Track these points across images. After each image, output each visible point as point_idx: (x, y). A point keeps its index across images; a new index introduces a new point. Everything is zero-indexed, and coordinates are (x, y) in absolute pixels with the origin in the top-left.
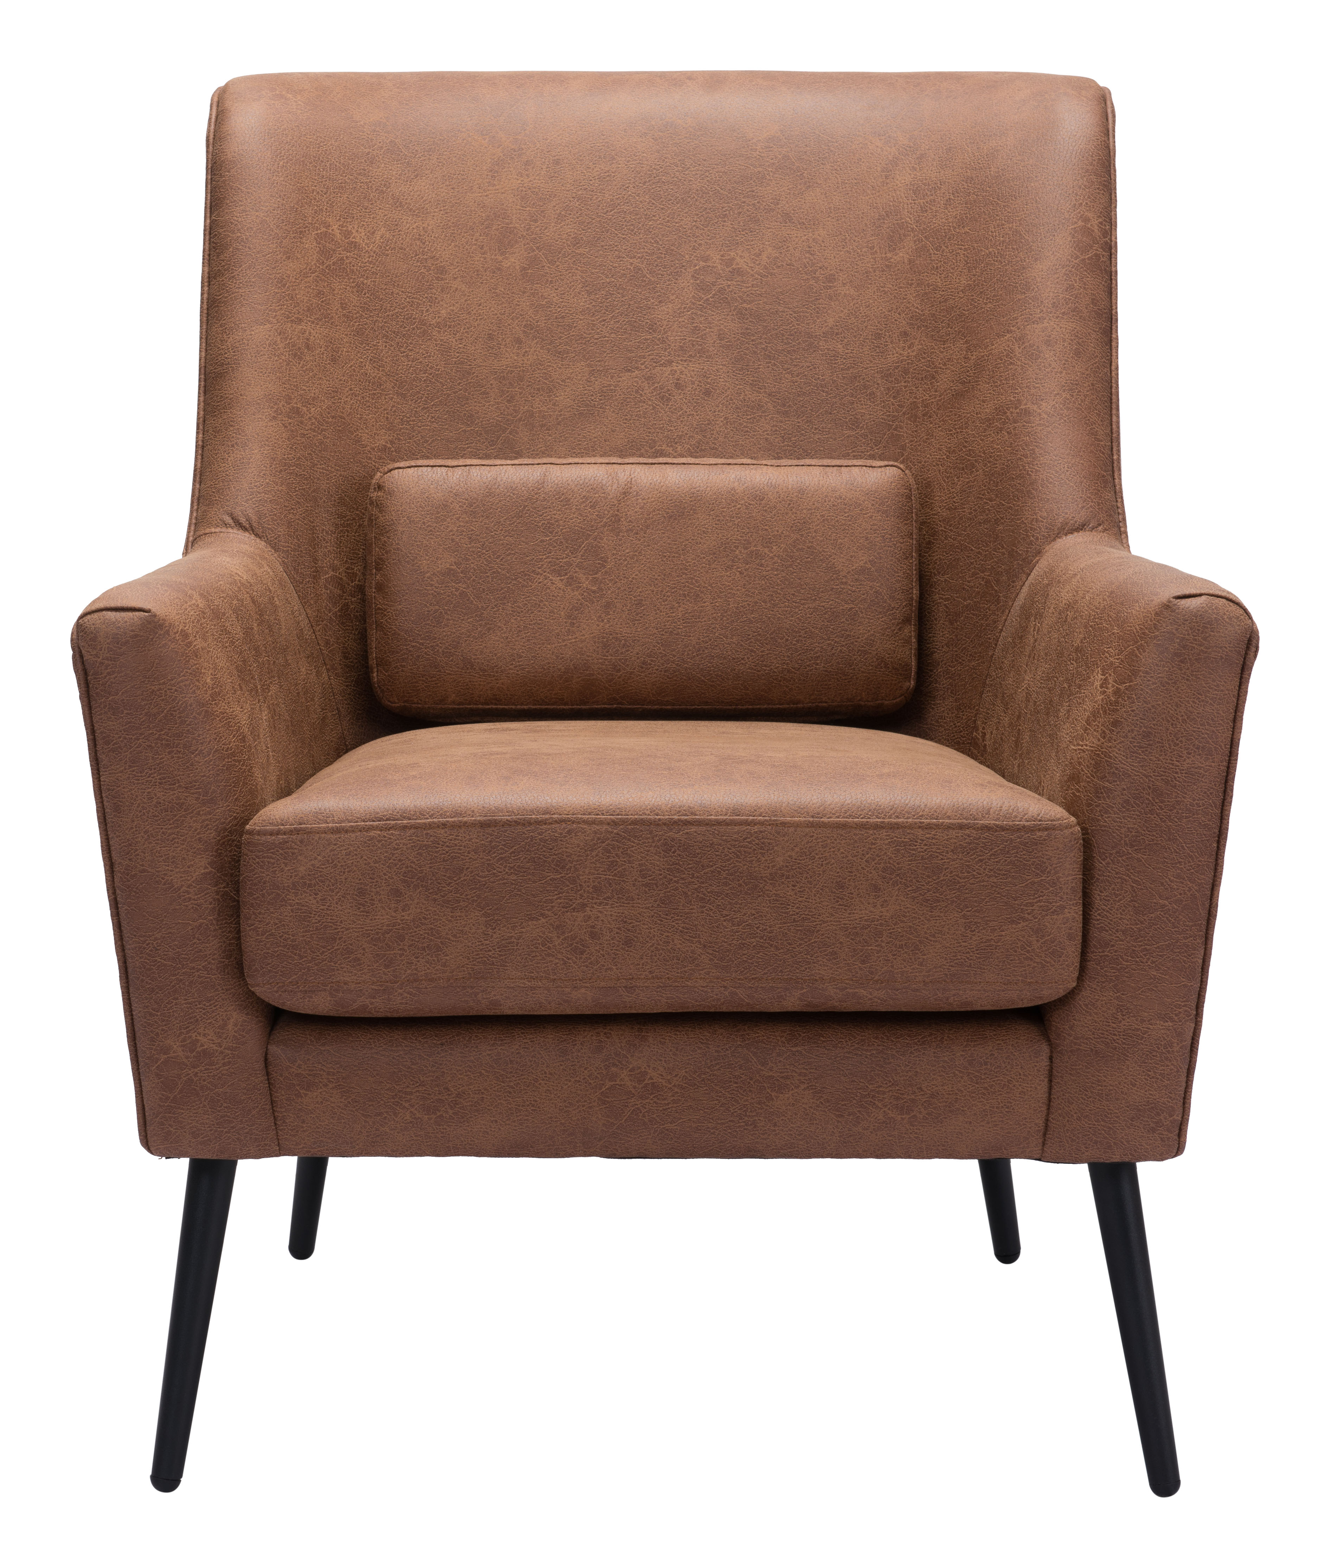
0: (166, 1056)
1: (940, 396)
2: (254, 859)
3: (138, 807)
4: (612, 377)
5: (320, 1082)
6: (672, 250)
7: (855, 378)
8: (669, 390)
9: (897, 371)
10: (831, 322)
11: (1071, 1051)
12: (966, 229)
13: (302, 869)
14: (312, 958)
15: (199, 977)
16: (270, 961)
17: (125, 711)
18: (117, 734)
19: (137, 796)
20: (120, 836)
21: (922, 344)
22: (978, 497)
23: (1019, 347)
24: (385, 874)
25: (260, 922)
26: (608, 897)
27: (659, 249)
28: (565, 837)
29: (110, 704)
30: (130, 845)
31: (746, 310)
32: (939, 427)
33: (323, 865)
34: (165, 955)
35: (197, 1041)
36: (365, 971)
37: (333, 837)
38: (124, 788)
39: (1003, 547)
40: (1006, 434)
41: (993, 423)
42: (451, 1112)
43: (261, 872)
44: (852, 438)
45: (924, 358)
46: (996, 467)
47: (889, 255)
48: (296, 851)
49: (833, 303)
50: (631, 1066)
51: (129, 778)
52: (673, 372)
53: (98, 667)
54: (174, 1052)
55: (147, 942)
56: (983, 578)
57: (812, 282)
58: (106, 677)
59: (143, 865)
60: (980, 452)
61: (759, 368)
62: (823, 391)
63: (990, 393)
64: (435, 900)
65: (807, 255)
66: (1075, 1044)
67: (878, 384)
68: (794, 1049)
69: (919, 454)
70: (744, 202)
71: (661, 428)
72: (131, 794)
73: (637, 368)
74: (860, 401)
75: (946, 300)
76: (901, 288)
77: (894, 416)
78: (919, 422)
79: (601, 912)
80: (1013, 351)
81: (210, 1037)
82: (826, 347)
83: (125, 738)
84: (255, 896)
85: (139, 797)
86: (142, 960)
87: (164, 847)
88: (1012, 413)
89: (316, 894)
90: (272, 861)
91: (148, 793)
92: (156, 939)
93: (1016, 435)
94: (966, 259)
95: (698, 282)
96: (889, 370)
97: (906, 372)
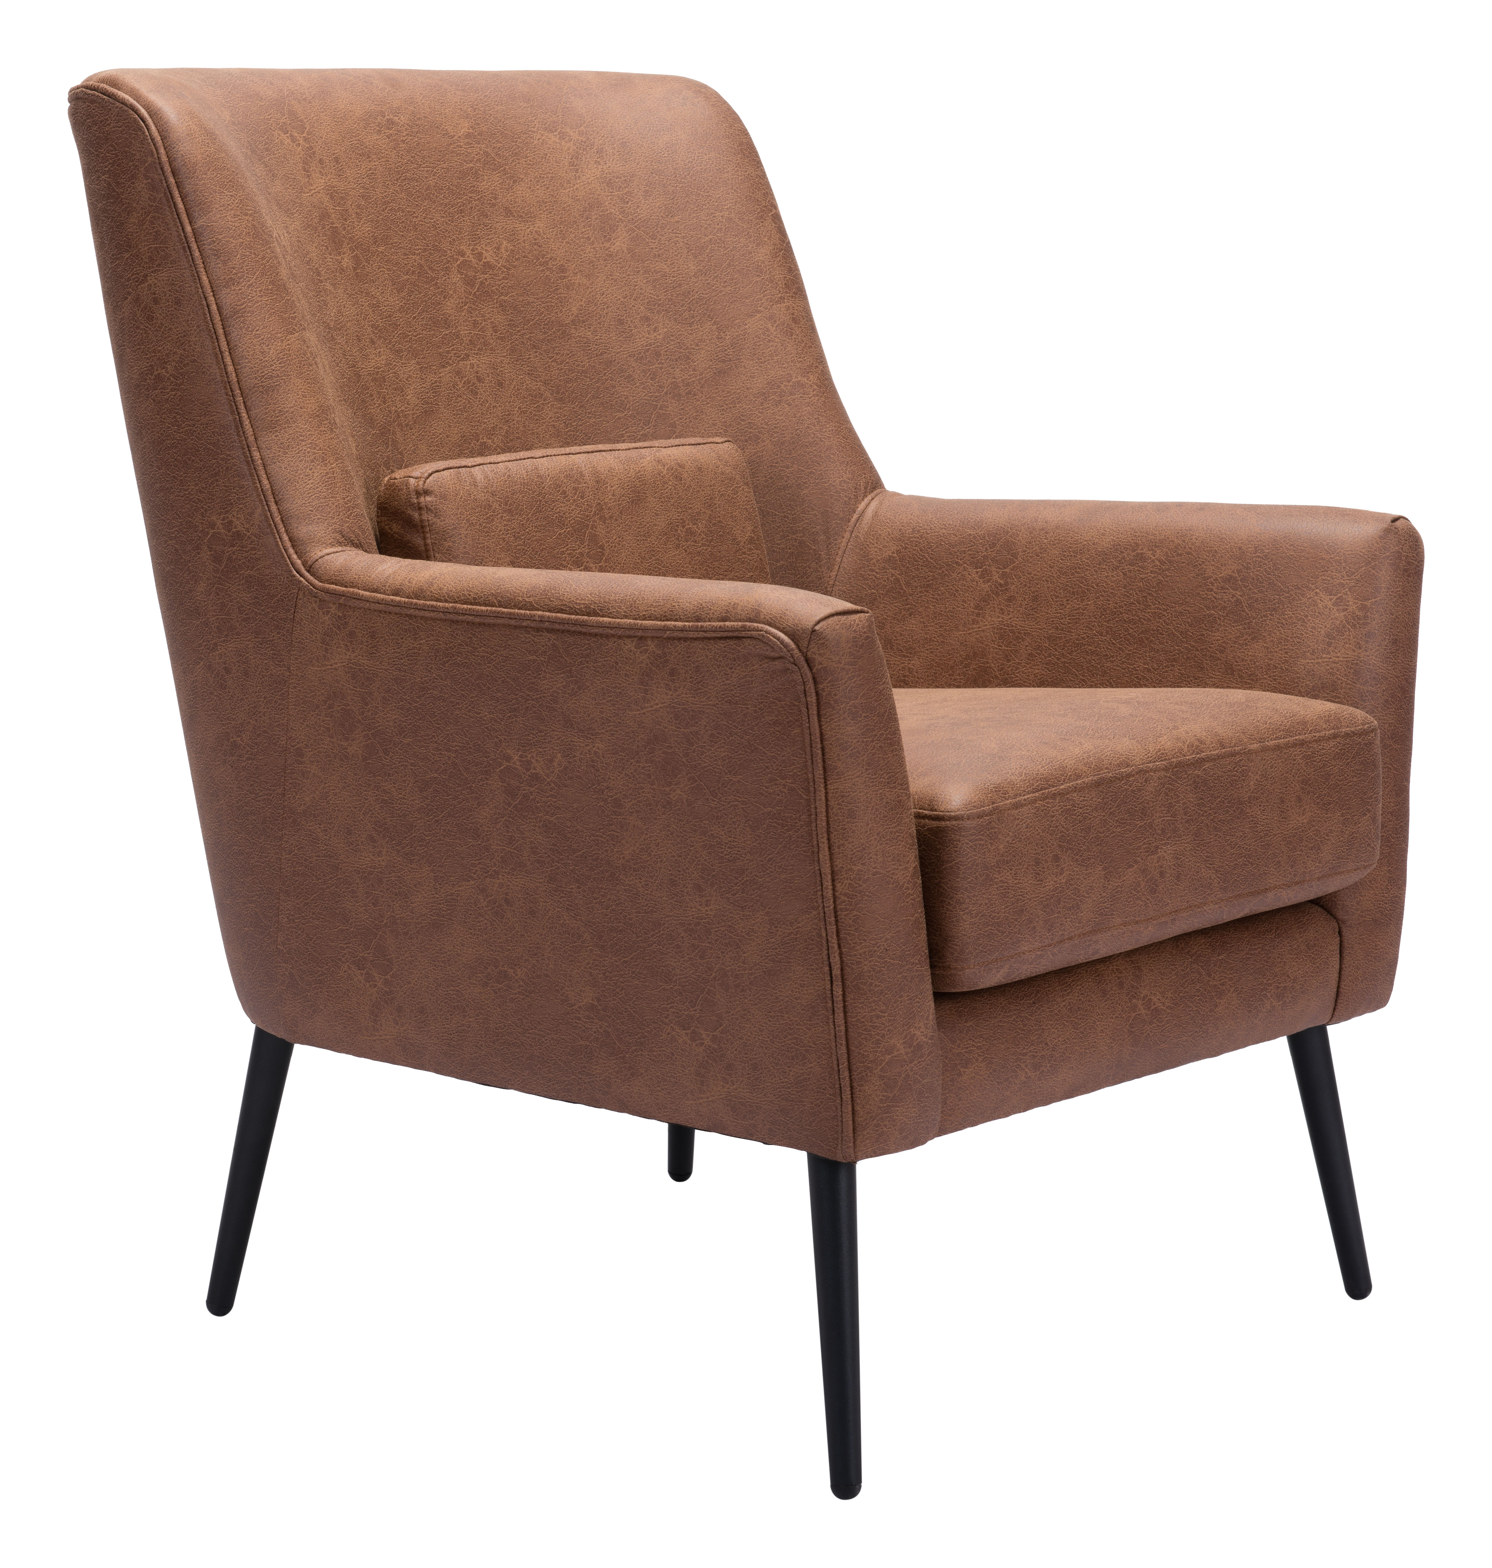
0: (890, 1056)
1: (700, 375)
2: (968, 844)
3: (872, 810)
4: (435, 373)
5: (974, 1057)
6: (436, 246)
7: (611, 362)
8: (474, 384)
9: (648, 354)
10: (574, 310)
11: (1359, 924)
12: (676, 219)
13: (1001, 847)
14: (1009, 932)
15: (917, 971)
16: (981, 942)
17: (864, 715)
18: (855, 738)
19: (871, 799)
20: (853, 842)
21: (666, 327)
22: (771, 466)
23: (773, 326)
24: (1049, 842)
25: (974, 904)
26: (1169, 838)
27: (428, 246)
28: (1144, 785)
29: (849, 709)
30: (864, 849)
31: (505, 302)
32: (707, 404)
33: (1013, 840)
34: (894, 954)
35: (914, 1034)
36: (1038, 938)
37: (1015, 812)
38: (860, 792)
39: (813, 509)
40: (786, 406)
41: (769, 397)
42: (1048, 1065)
43: (974, 855)
44: (622, 420)
45: (673, 340)
46: (785, 437)
47: (607, 245)
48: (996, 830)
49: (571, 293)
50: (1142, 996)
51: (865, 781)
52: (472, 366)
53: (839, 673)
54: (898, 1050)
55: (878, 945)
56: (795, 539)
57: (548, 273)
58: (846, 682)
59: (875, 868)
60: (762, 424)
61: (529, 358)
62: (586, 377)
63: (757, 369)
64: (1077, 860)
65: (535, 247)
66: (1362, 917)
67: (633, 367)
68: (1220, 958)
69: (692, 430)
70: (471, 197)
71: (478, 421)
72: (867, 798)
73: (448, 363)
74: (621, 384)
75: (680, 285)
76: (629, 275)
77: (656, 397)
78: (684, 400)
79: (1165, 852)
80: (768, 330)
81: (922, 1030)
82: (577, 334)
83: (863, 742)
84: (969, 880)
85: (874, 800)
86: (873, 963)
87: (892, 846)
88: (785, 386)
89: (1011, 870)
90: (983, 842)
91: (880, 794)
92: (887, 940)
93: (796, 406)
94: (688, 246)
95: (464, 276)
96: (640, 353)
97: (658, 354)
